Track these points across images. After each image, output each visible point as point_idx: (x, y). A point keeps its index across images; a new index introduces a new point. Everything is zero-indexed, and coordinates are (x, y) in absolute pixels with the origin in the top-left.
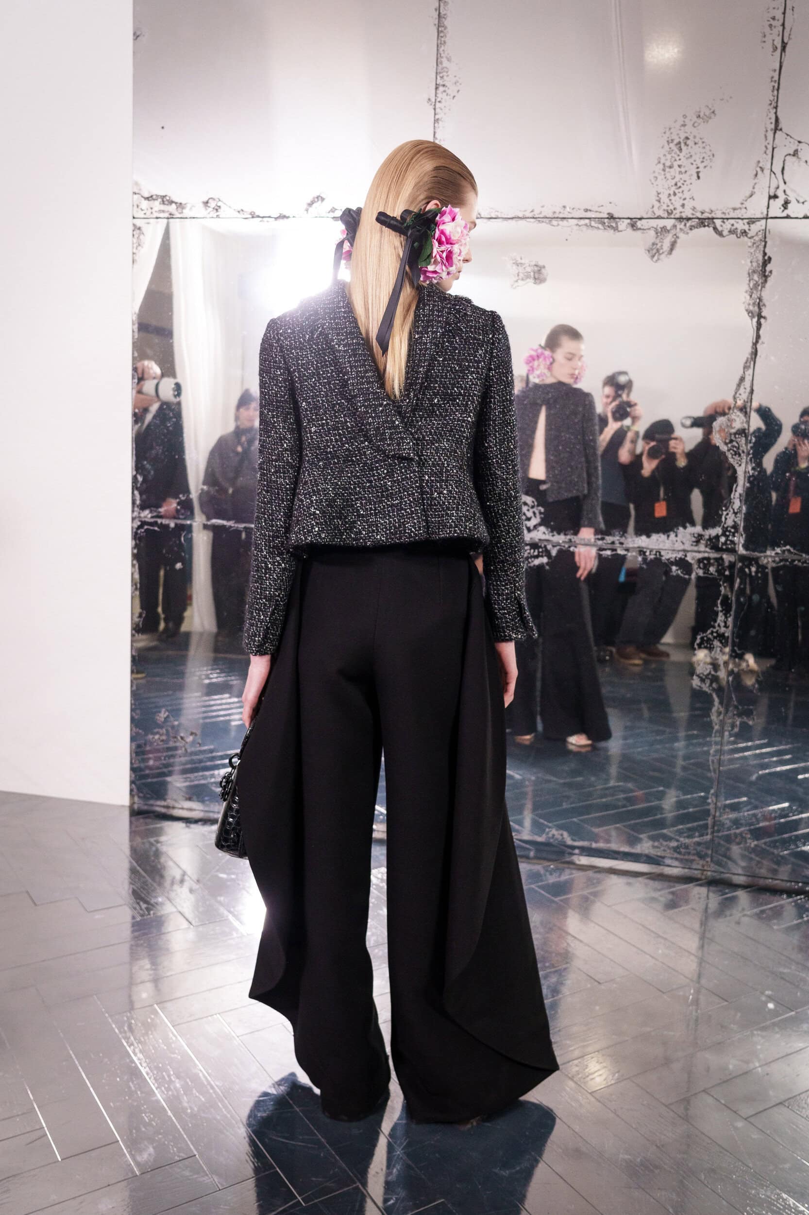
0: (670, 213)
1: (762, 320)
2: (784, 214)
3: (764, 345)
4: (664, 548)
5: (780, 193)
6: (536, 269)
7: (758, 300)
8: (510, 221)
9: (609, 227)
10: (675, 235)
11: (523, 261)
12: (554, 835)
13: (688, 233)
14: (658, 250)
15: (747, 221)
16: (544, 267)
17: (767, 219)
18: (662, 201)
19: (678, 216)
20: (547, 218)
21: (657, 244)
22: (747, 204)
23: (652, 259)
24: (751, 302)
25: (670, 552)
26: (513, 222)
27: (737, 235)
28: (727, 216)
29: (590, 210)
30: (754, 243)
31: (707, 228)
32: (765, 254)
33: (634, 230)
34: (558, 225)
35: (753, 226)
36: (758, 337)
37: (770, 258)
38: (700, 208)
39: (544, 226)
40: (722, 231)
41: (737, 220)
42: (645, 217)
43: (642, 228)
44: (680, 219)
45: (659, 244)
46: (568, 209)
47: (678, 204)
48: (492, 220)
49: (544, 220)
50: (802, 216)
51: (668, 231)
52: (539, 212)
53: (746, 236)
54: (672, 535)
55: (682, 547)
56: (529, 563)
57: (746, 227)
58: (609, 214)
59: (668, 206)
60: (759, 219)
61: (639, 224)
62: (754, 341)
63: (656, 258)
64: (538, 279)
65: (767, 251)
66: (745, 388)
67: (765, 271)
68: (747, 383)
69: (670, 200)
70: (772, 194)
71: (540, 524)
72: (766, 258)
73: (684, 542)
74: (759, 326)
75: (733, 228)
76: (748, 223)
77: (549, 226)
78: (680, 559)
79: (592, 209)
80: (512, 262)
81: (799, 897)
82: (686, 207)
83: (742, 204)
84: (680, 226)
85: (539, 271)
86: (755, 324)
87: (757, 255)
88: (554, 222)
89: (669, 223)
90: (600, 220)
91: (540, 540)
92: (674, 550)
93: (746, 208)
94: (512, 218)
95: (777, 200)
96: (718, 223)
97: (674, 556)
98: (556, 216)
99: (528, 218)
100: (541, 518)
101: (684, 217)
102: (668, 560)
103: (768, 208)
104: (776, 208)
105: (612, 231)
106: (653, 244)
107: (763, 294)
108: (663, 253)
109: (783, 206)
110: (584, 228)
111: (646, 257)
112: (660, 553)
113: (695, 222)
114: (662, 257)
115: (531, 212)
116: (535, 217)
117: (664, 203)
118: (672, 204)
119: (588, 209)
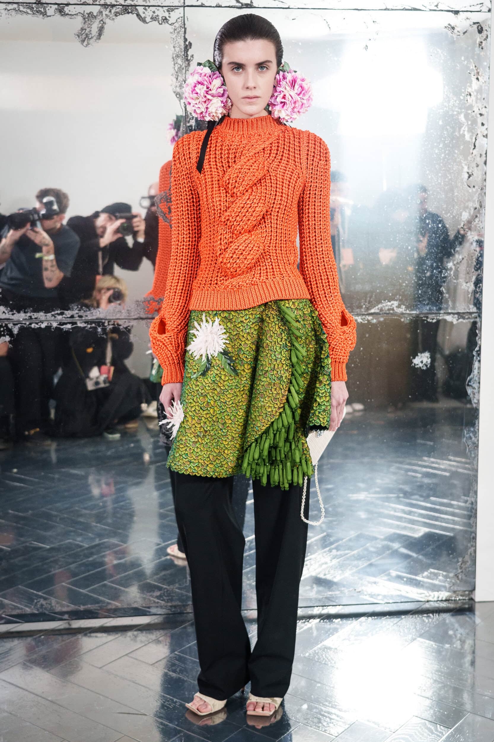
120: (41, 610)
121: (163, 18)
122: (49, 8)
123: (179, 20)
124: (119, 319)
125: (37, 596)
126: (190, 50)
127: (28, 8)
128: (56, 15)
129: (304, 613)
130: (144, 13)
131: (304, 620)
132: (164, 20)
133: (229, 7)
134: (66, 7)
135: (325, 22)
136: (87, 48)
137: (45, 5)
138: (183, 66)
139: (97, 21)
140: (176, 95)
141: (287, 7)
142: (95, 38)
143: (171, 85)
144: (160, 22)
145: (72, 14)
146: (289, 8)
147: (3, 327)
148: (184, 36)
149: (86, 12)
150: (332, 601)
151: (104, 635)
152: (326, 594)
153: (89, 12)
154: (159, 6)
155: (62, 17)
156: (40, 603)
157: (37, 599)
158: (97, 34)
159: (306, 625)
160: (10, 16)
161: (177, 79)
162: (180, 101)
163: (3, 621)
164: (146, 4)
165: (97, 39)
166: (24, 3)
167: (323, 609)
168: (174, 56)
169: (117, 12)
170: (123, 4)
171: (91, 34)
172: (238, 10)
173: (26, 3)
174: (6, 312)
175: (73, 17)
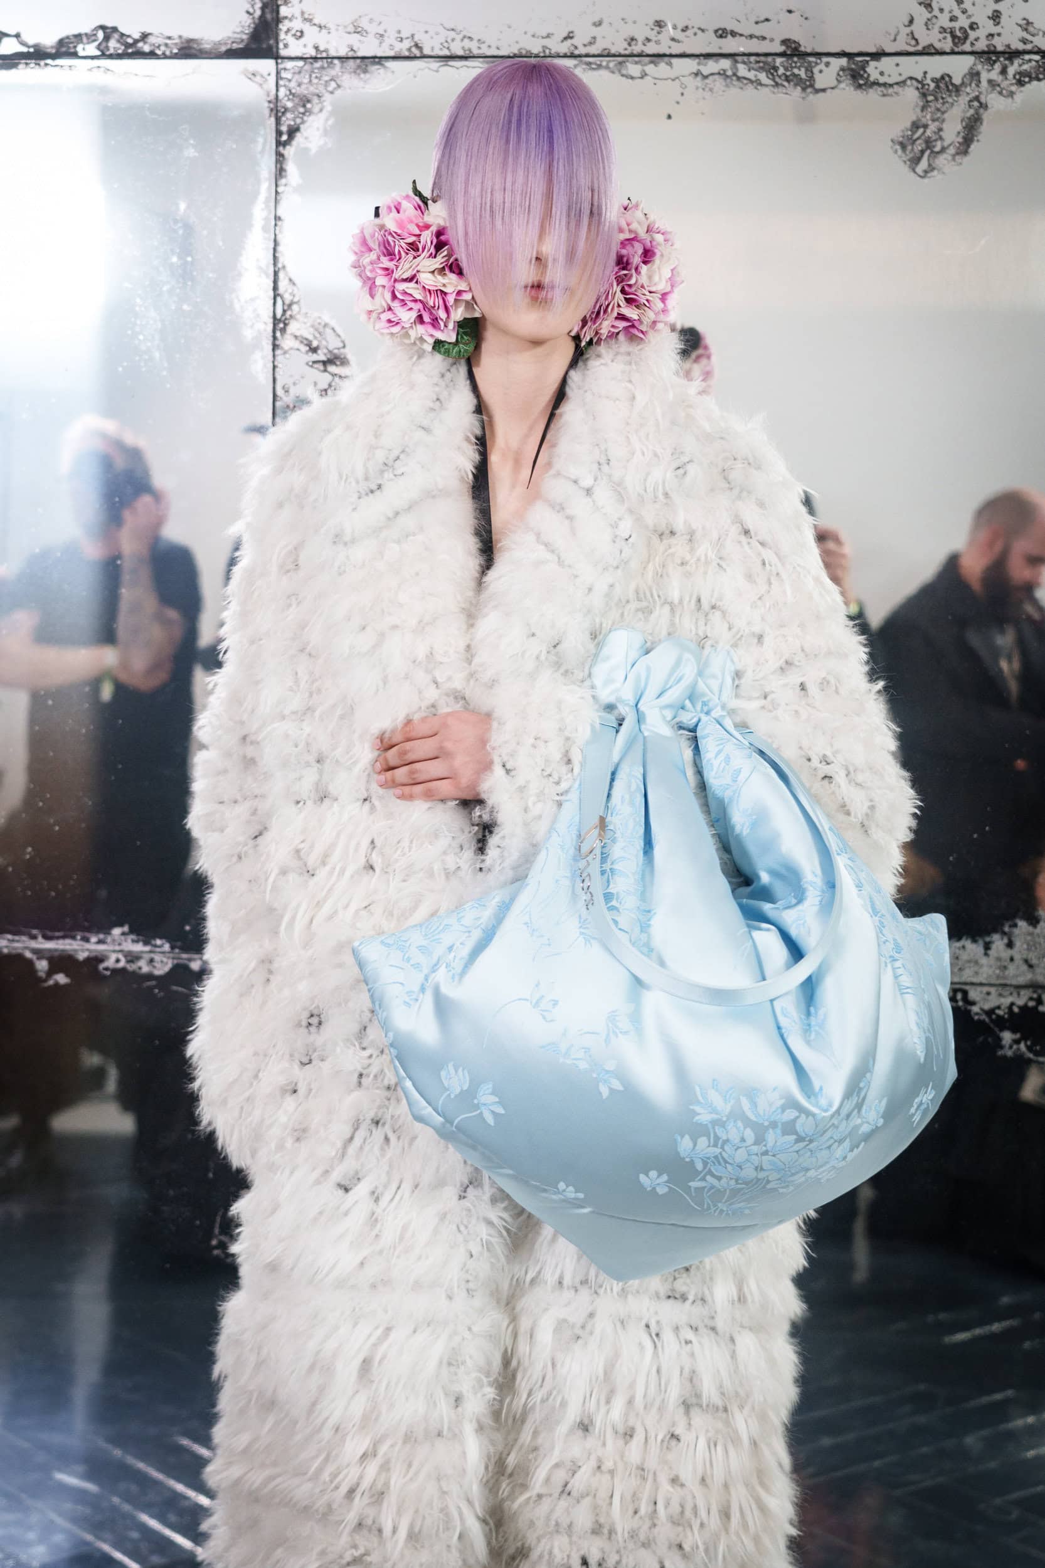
0: (959, 38)
4: (975, 980)
9: (787, 79)
10: (977, 98)
13: (1011, 94)
14: (929, 143)
18: (934, 4)
19: (981, 45)
20: (608, 55)
21: (925, 126)
23: (914, 171)
25: (993, 990)
29: (733, 34)
33: (860, 86)
34: (644, 75)
39: (605, 79)
42: (888, 50)
43: (882, 80)
44: (989, 55)
45: (933, 127)
46: (668, 32)
47: (982, 14)
48: (451, 63)
49: (604, 61)
51: (957, 89)
52: (586, 42)
54: (998, 943)
55: (1026, 977)
58: (785, 42)
59: (953, 19)
61: (873, 70)
63: (923, 164)
73: (1034, 961)
77: (617, 77)
78: (1024, 1008)
79: (736, 30)
82: (1004, 19)
84: (990, 74)
88: (633, 69)
89: (958, 67)
90: (763, 61)
92: (1005, 985)
97: (1006, 1001)
98: (637, 49)
101: (1000, 48)
102: (990, 1012)
105: (799, 88)
106: (915, 126)
108: (943, 150)
110: (719, 82)
111: (897, 163)
112: (965, 993)
113: (1031, 63)
114: (942, 161)
115: (565, 38)
116: (577, 52)
117: (941, 10)
118: (964, 12)
119: (729, 28)
122: (822, 66)
124: (972, 984)
127: (762, 69)
128: (842, 85)
134: (873, 64)
136: (926, 180)
137: (811, 59)
139: (963, 100)
142: (952, 151)
145: (890, 81)
149: (929, 76)
153: (938, 76)
155: (859, 92)
158: (960, 140)
160: (707, 94)
165: (957, 154)
166: (750, 55)
169: (1022, 74)
171: (941, 138)
173: (757, 55)
175: (890, 90)
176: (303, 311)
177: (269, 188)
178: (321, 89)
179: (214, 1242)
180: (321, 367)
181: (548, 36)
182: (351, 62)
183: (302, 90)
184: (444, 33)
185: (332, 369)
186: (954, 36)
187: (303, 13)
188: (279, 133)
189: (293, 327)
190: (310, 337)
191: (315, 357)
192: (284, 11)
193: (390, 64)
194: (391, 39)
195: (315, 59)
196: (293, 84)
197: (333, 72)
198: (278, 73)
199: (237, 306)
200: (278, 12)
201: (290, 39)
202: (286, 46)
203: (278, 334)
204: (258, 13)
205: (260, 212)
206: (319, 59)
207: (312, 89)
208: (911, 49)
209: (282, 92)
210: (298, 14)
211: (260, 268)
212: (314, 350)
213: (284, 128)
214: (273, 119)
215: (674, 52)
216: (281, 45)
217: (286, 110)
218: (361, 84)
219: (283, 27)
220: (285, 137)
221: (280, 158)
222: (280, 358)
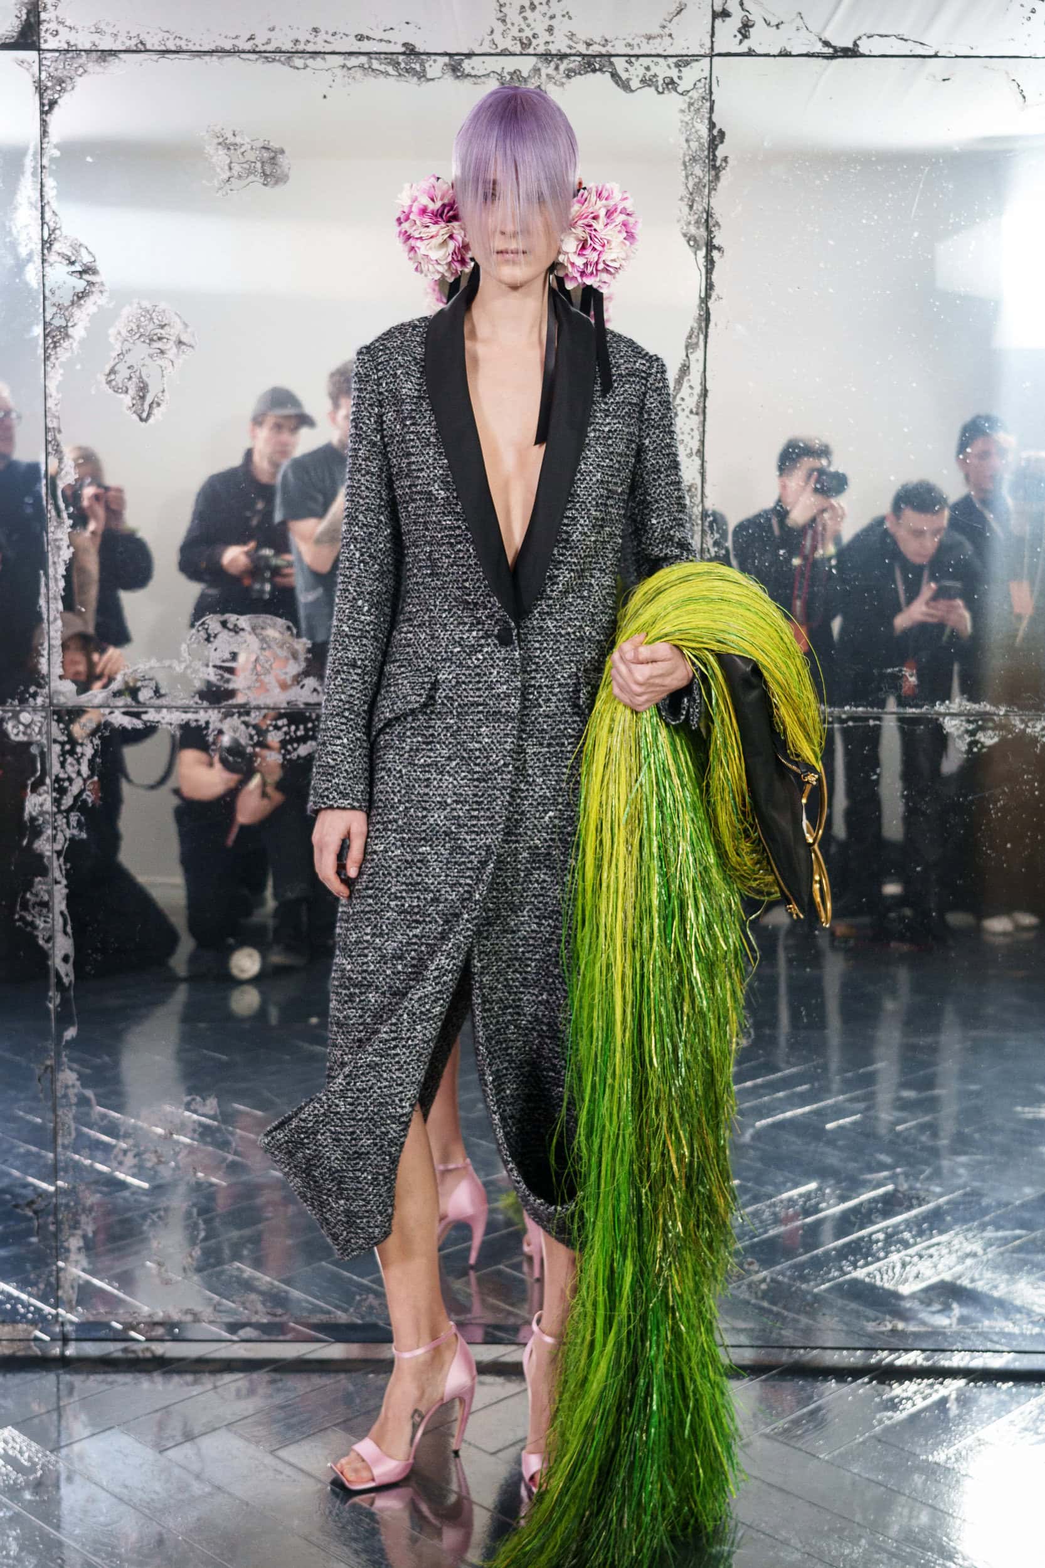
0: (526, 44)
1: (715, 253)
2: (743, 48)
3: (723, 302)
5: (733, 6)
6: (266, 155)
7: (705, 215)
8: (207, 58)
9: (407, 71)
11: (238, 140)
12: (371, 1307)
13: (563, 84)
15: (675, 60)
16: (282, 152)
17: (712, 56)
18: (508, 20)
19: (541, 49)
20: (281, 52)
22: (672, 28)
24: (693, 219)
26: (214, 60)
27: (657, 89)
28: (636, 51)
29: (368, 38)
30: (691, 104)
31: (598, 73)
32: (712, 125)
33: (458, 77)
34: (306, 67)
35: (685, 71)
36: (710, 286)
37: (722, 134)
38: (582, 36)
39: (278, 70)
40: (628, 80)
41: (656, 59)
42: (477, 51)
43: (473, 73)
44: (547, 56)
46: (322, 36)
47: (540, 27)
48: (167, 55)
49: (278, 56)
50: (776, 52)
52: (264, 41)
53: (676, 91)
56: (289, 753)
57: (674, 73)
58: (404, 45)
60: (697, 57)
61: (467, 65)
62: (703, 295)
64: (271, 175)
65: (714, 119)
66: (691, 387)
67: (714, 159)
68: (695, 377)
69: (525, 18)
70: (718, 9)
71: (306, 673)
72: (715, 132)
74: (710, 264)
75: (649, 74)
76: (677, 65)
77: (286, 68)
79: (371, 34)
80: (216, 141)
81: (860, 1381)
82: (556, 31)
83: (664, 27)
84: (547, 70)
85: (273, 158)
86: (702, 261)
87: (699, 126)
88: (298, 62)
89: (525, 64)
90: (390, 57)
91: (307, 704)
93: (670, 35)
94: (213, 51)
95: (728, 19)
96: (620, 64)
98: (301, 47)
99: (244, 52)
100: (307, 659)
101: (554, 52)
103: (713, 35)
104: (727, 36)
105: (415, 79)
107: (712, 204)
109: (740, 32)
110: (359, 74)
113: (574, 63)
115: (249, 39)
116: (257, 49)
117: (513, 24)
118: (528, 26)
119: (365, 34)
120: (368, 1319)
121: (667, 81)
122: (431, 62)
123: (699, 85)
125: (360, 1286)
126: (720, 147)
127: (389, 64)
128: (446, 76)
129: (930, 1363)
130: (627, 70)
131: (931, 1381)
132: (667, 84)
133: (807, 55)
134: (466, 61)
135: (1014, 84)
137: (424, 57)
138: (706, 180)
140: (688, 242)
141: (932, 53)
143: (678, 221)
144: (660, 89)
145: (479, 73)
146: (936, 56)
147: (313, 721)
148: (710, 118)
149: (506, 71)
150: (991, 1341)
151: (500, 1380)
152: (980, 1325)
153: (512, 70)
154: (659, 56)
155: (457, 81)
156: (367, 1303)
157: (361, 1295)
159: (936, 1391)
160: (351, 81)
161: (691, 207)
162: (696, 254)
163: (289, 1337)
164: (632, 53)
166: (380, 53)
167: (972, 1359)
168: (687, 159)
169: (570, 70)
170: (584, 52)
172: (825, 61)
173: (386, 53)
174: (319, 689)
175: (479, 80)
176: (64, 234)
177: (35, 146)
178: (73, 72)
179: (17, 917)
180: (78, 275)
181: (237, 37)
182: (94, 55)
183: (59, 74)
184: (161, 35)
185: (86, 277)
186: (522, 43)
187: (57, 18)
188: (42, 105)
189: (56, 247)
190: (69, 254)
191: (73, 268)
192: (43, 16)
193: (122, 56)
194: (122, 37)
195: (67, 51)
196: (51, 69)
197: (80, 61)
198: (40, 61)
199: (14, 231)
200: (39, 17)
201: (48, 36)
202: (46, 41)
203: (46, 251)
204: (24, 17)
205: (29, 163)
206: (70, 51)
207: (65, 73)
208: (493, 52)
209: (44, 75)
210: (54, 19)
211: (31, 203)
212: (72, 263)
213: (46, 101)
214: (37, 96)
215: (327, 50)
216: (42, 41)
217: (47, 88)
218: (101, 70)
219: (43, 27)
220: (47, 107)
221: (44, 123)
222: (48, 269)
